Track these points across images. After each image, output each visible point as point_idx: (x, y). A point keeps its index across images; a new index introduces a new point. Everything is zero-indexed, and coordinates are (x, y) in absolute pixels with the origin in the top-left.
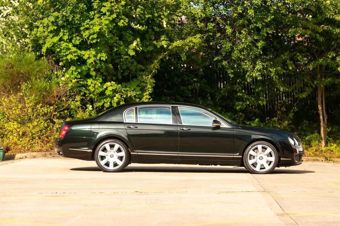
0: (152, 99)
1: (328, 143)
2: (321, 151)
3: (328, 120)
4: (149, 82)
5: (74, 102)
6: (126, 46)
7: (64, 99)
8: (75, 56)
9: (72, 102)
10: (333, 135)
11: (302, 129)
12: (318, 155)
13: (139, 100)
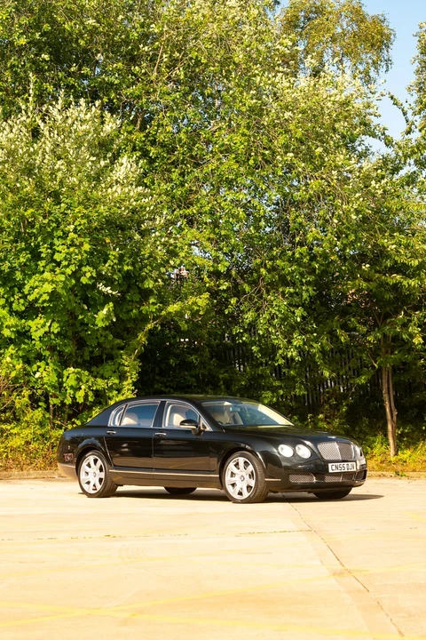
0: (137, 390)
1: (399, 450)
2: (390, 462)
3: (398, 416)
6: (94, 312)
10: (406, 439)
12: (385, 468)
13: (118, 392)
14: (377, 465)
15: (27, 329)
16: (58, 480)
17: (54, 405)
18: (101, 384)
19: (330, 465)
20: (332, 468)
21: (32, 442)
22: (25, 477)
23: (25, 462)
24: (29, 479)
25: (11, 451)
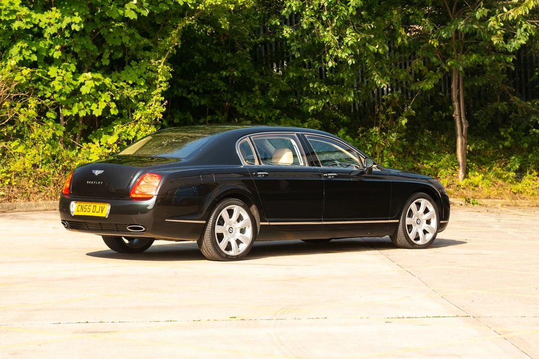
0: (166, 102)
1: (468, 171)
2: (458, 186)
3: (468, 129)
4: (162, 70)
5: (26, 109)
6: (119, 4)
7: (8, 104)
8: (27, 23)
9: (22, 109)
10: (477, 157)
11: (421, 146)
12: (452, 194)
13: (144, 103)
21: (40, 166)
22: (33, 209)
23: (32, 191)
24: (37, 211)
25: (15, 177)
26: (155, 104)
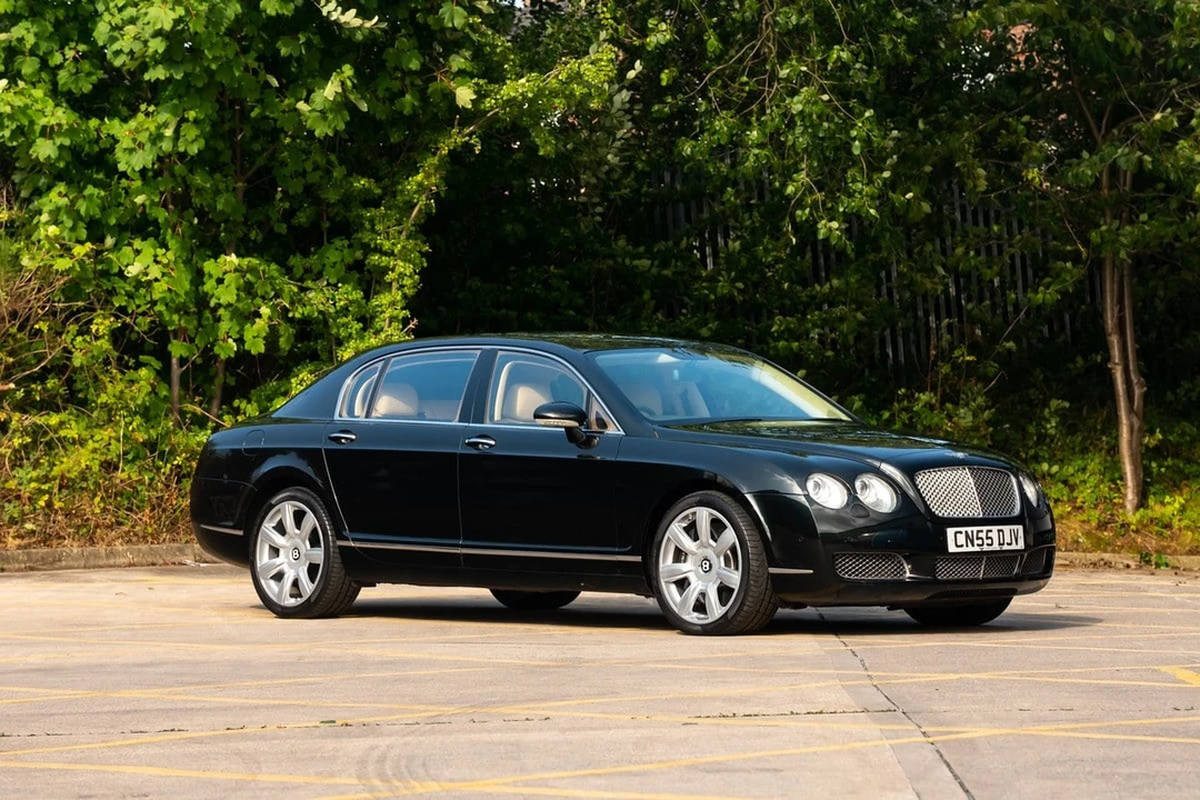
0: (415, 321)
1: (1149, 492)
2: (1123, 525)
3: (1146, 397)
4: (404, 249)
5: (88, 338)
7: (43, 326)
9: (79, 339)
12: (1109, 544)
13: (361, 325)
14: (1088, 534)
15: (104, 144)
16: (193, 571)
17: (182, 361)
18: (317, 299)
19: (950, 532)
20: (956, 540)
21: (121, 465)
22: (101, 563)
23: (101, 522)
24: (111, 566)
25: (60, 490)
26: (390, 326)
